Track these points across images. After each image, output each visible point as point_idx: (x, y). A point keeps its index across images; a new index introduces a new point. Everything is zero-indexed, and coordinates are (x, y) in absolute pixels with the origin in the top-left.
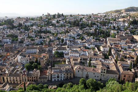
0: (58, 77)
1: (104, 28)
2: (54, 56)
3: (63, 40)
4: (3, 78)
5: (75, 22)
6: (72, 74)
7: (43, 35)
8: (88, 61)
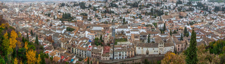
0: (120, 55)
1: (158, 8)
2: (117, 34)
3: (124, 20)
4: (73, 49)
5: (134, 4)
6: (133, 52)
7: (107, 14)
8: (147, 38)
